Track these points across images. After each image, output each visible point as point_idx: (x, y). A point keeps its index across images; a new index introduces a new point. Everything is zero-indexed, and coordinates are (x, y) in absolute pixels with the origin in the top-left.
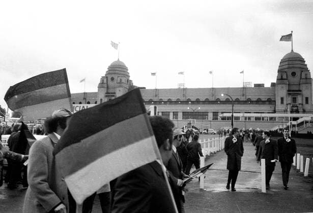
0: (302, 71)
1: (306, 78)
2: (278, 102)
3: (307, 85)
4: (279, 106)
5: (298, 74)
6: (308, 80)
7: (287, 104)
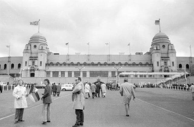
0: (169, 45)
1: (172, 50)
2: (155, 65)
3: (173, 54)
4: (156, 67)
5: (166, 46)
6: (173, 50)
7: (161, 66)
